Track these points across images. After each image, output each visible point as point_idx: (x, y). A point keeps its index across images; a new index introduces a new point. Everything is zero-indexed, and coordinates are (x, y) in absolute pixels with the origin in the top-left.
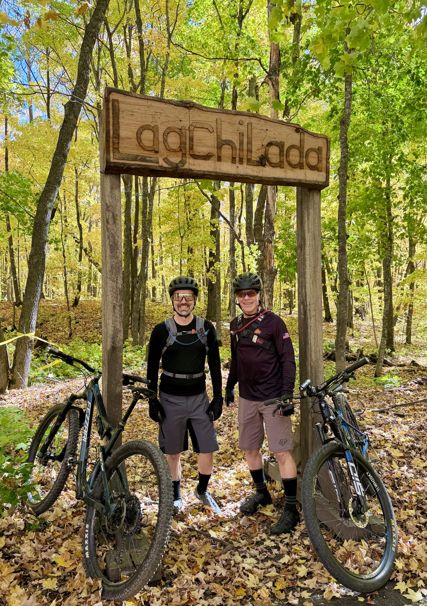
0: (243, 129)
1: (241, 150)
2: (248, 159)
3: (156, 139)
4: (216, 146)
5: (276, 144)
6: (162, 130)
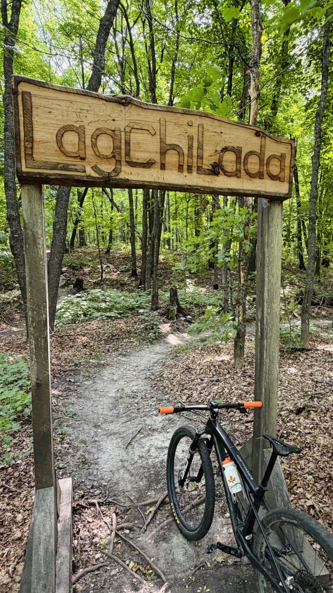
0: (193, 131)
1: (190, 156)
2: (198, 167)
3: (81, 143)
4: (159, 151)
5: (233, 150)
6: (89, 131)
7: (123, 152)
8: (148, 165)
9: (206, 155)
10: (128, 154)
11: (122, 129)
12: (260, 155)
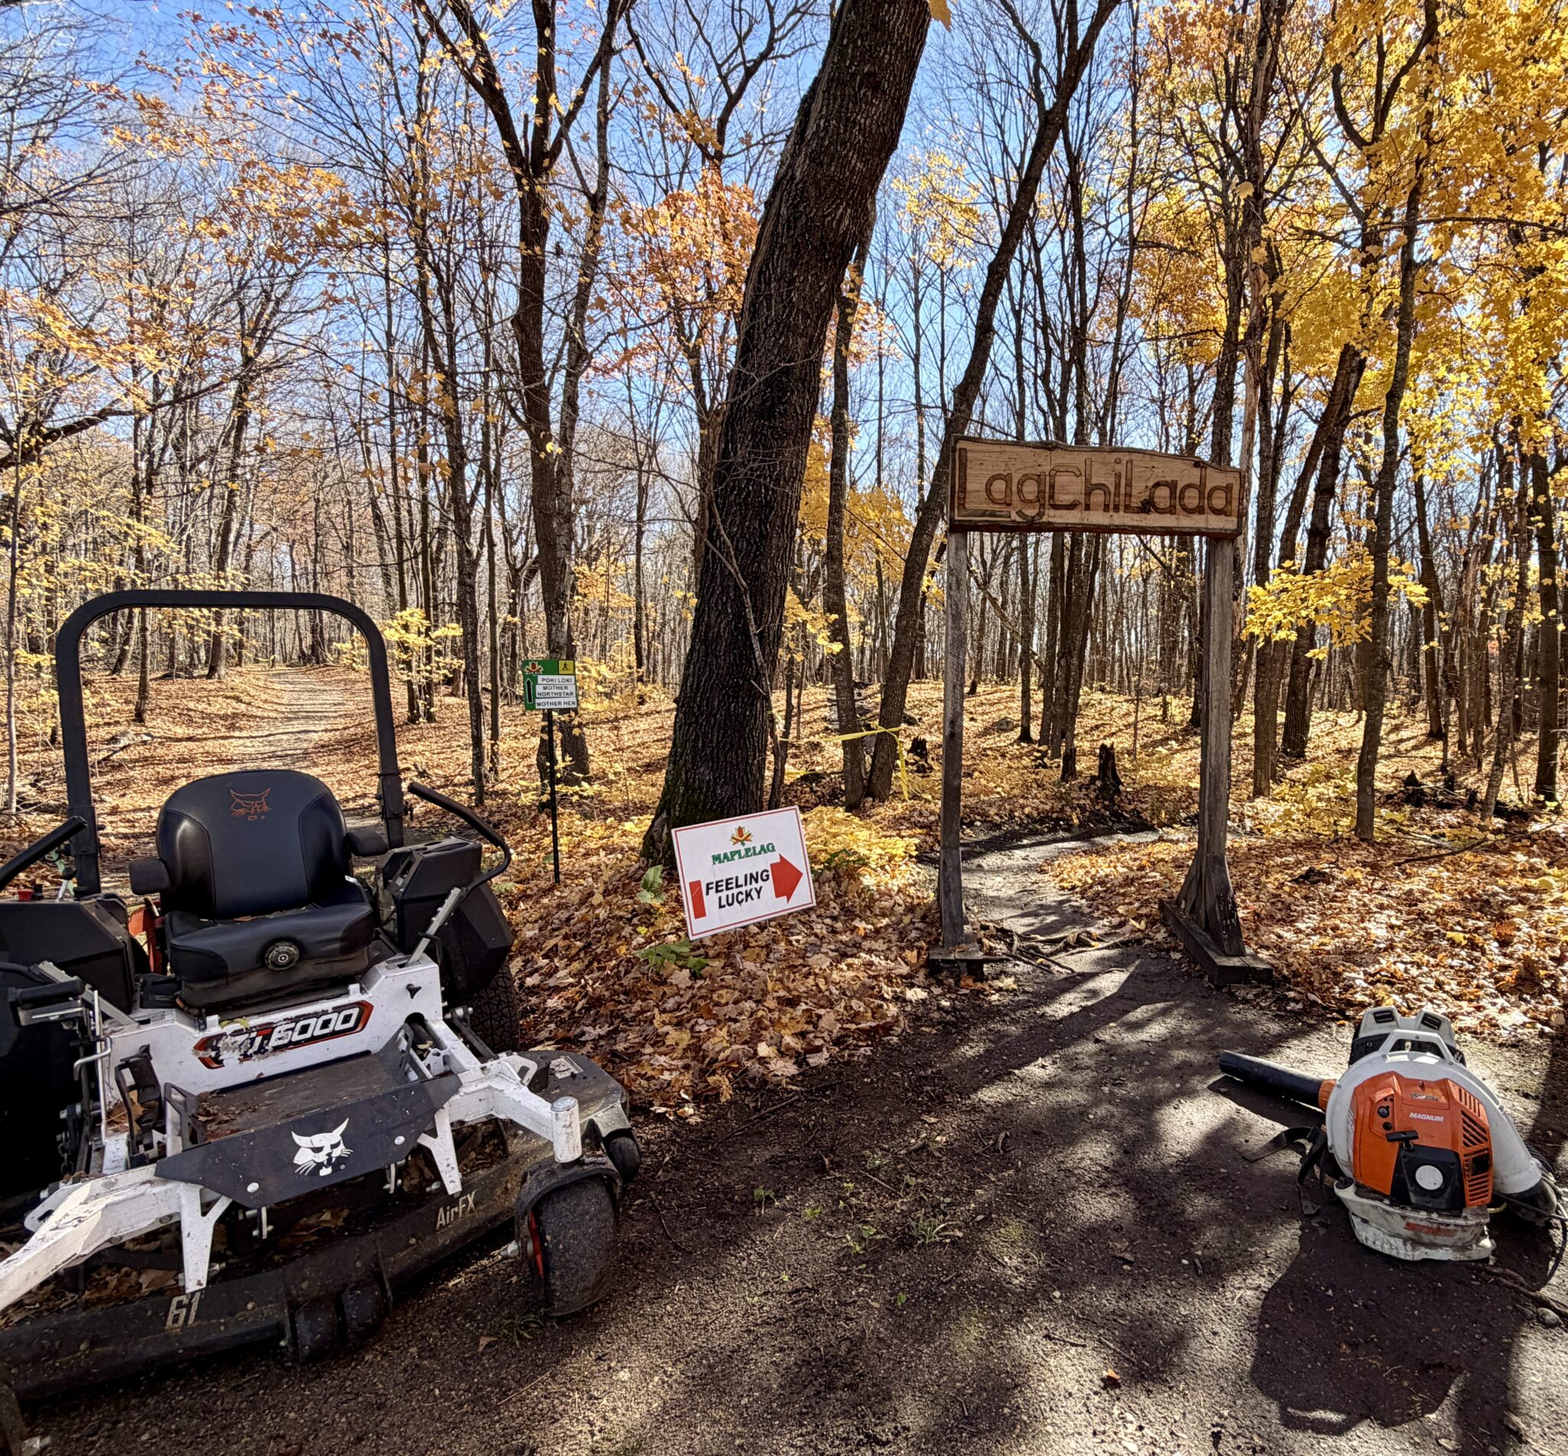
0: (1121, 468)
1: (1117, 494)
2: (1126, 505)
3: (1008, 490)
4: (1083, 491)
5: (1166, 484)
6: (1016, 478)
7: (1047, 495)
8: (1071, 507)
9: (1134, 492)
10: (1052, 497)
11: (1047, 473)
12: (1200, 488)
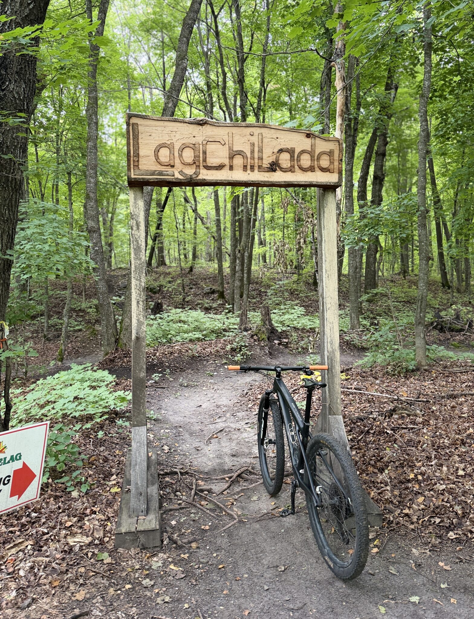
0: (255, 139)
1: (253, 158)
2: (259, 166)
3: (172, 155)
4: (228, 156)
6: (177, 146)
7: (201, 159)
8: (220, 167)
9: (265, 156)
10: (205, 160)
11: (200, 143)
12: (311, 153)
